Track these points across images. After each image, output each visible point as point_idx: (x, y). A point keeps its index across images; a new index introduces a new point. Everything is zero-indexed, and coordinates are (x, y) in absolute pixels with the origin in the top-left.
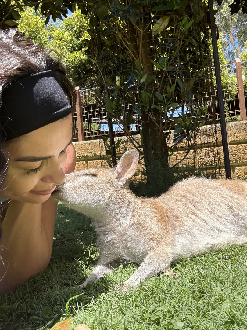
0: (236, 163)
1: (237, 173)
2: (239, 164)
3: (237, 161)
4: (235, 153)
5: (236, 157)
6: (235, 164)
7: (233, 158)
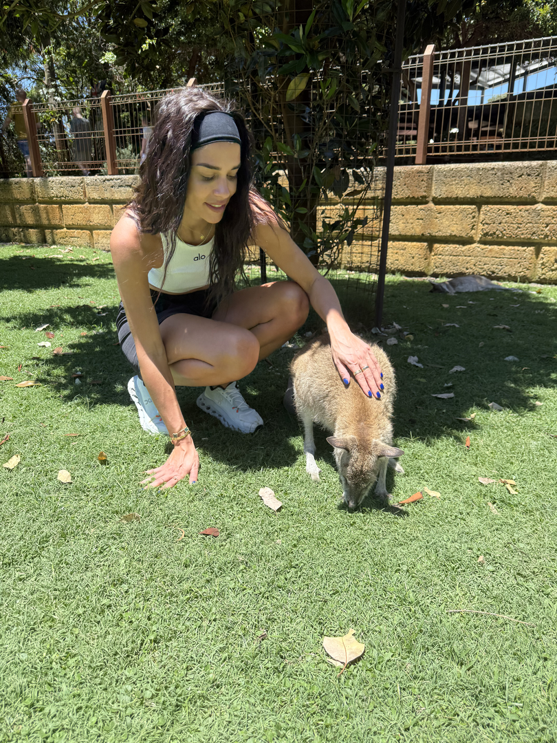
0: (544, 238)
1: (543, 258)
2: (550, 242)
3: (547, 236)
4: (547, 220)
5: (548, 228)
6: (543, 241)
7: (542, 231)
